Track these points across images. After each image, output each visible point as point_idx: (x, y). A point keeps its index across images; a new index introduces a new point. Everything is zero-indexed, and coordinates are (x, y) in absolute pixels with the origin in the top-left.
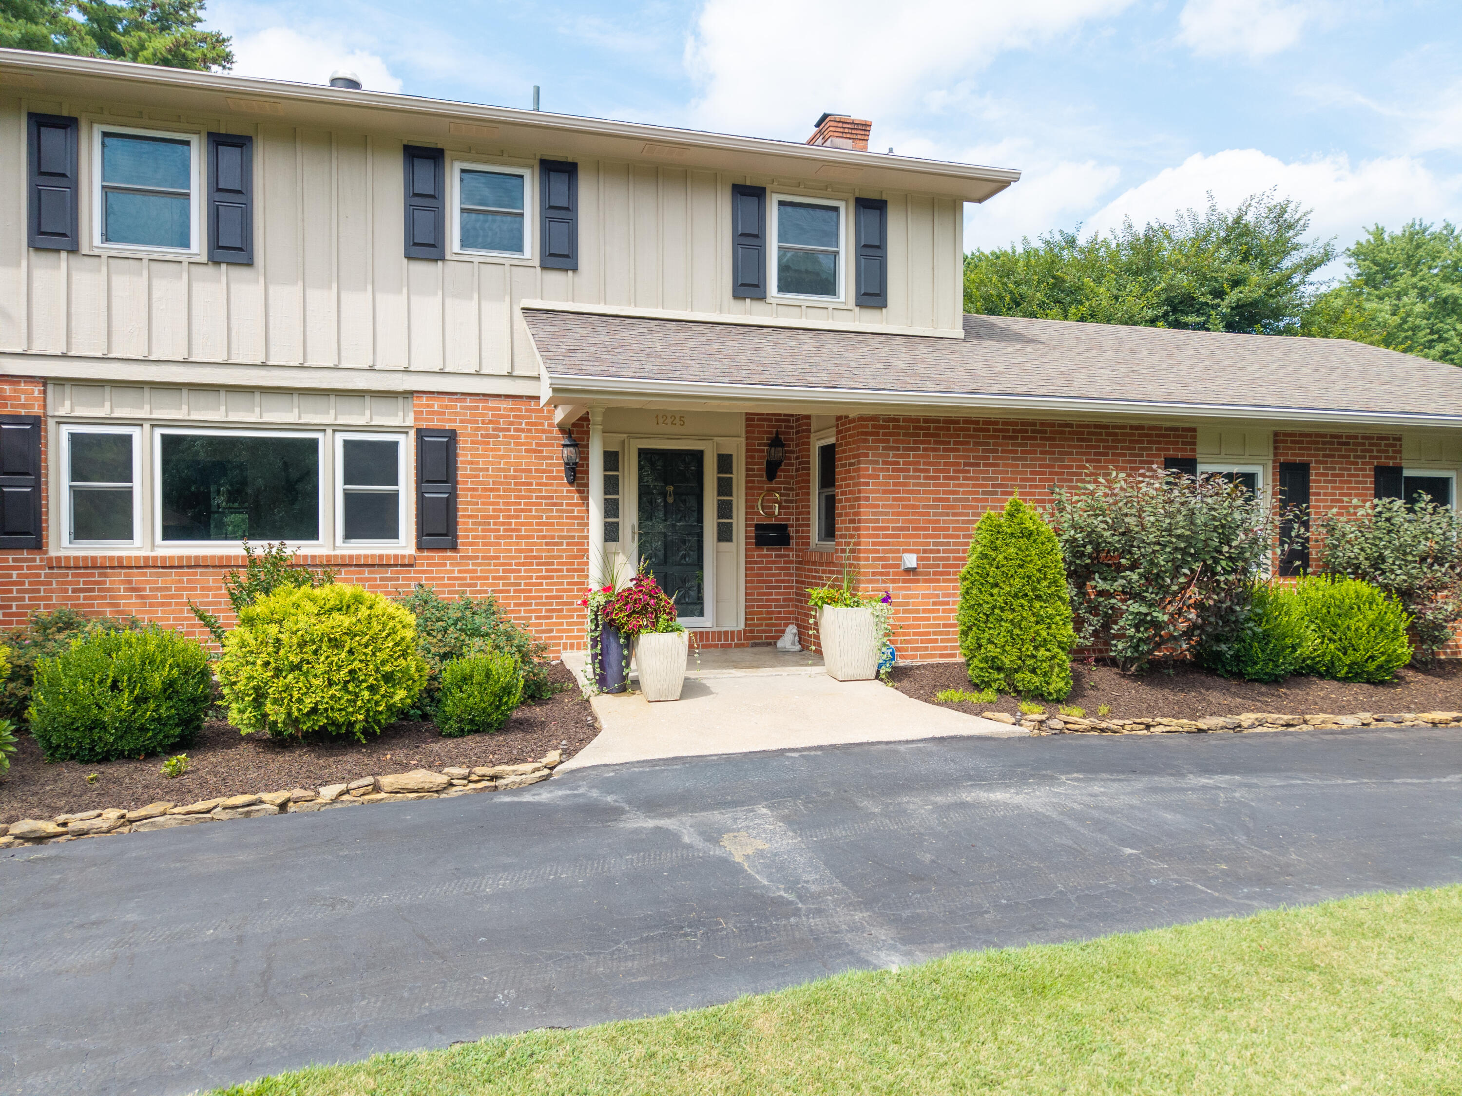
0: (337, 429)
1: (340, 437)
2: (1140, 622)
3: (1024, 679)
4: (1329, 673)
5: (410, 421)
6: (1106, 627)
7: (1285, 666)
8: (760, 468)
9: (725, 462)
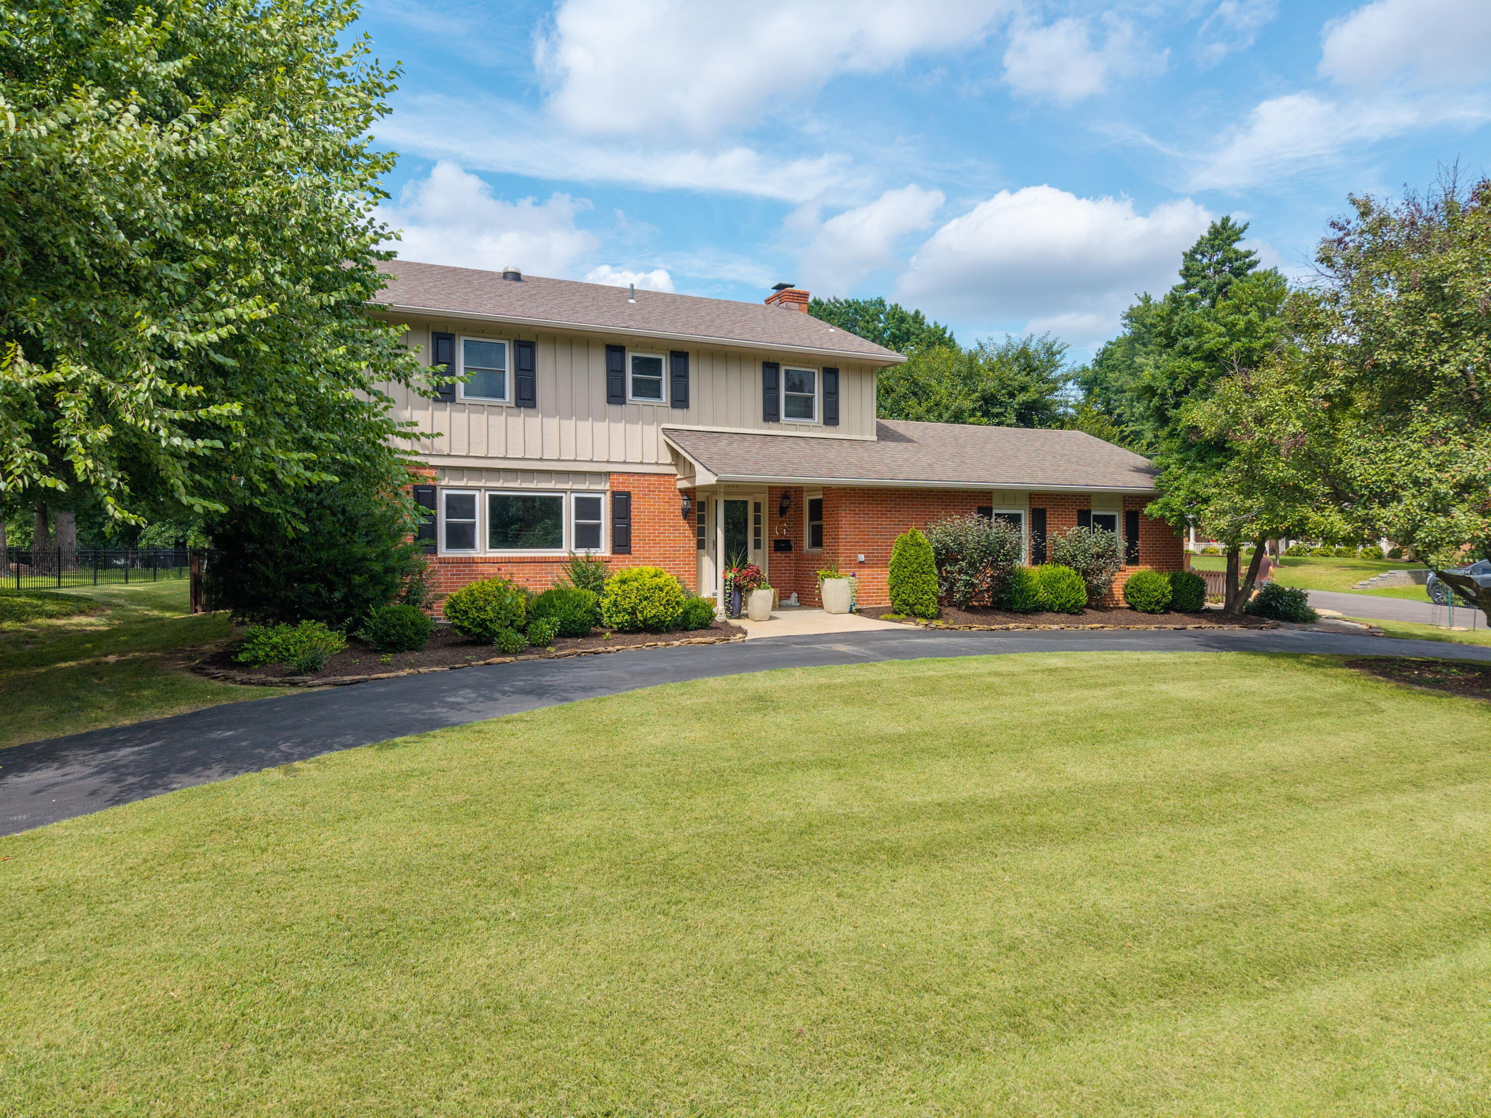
0: (573, 491)
1: (573, 496)
2: (967, 584)
3: (918, 608)
4: (1051, 609)
5: (607, 487)
6: (951, 588)
7: (1030, 605)
8: (776, 510)
9: (757, 507)
